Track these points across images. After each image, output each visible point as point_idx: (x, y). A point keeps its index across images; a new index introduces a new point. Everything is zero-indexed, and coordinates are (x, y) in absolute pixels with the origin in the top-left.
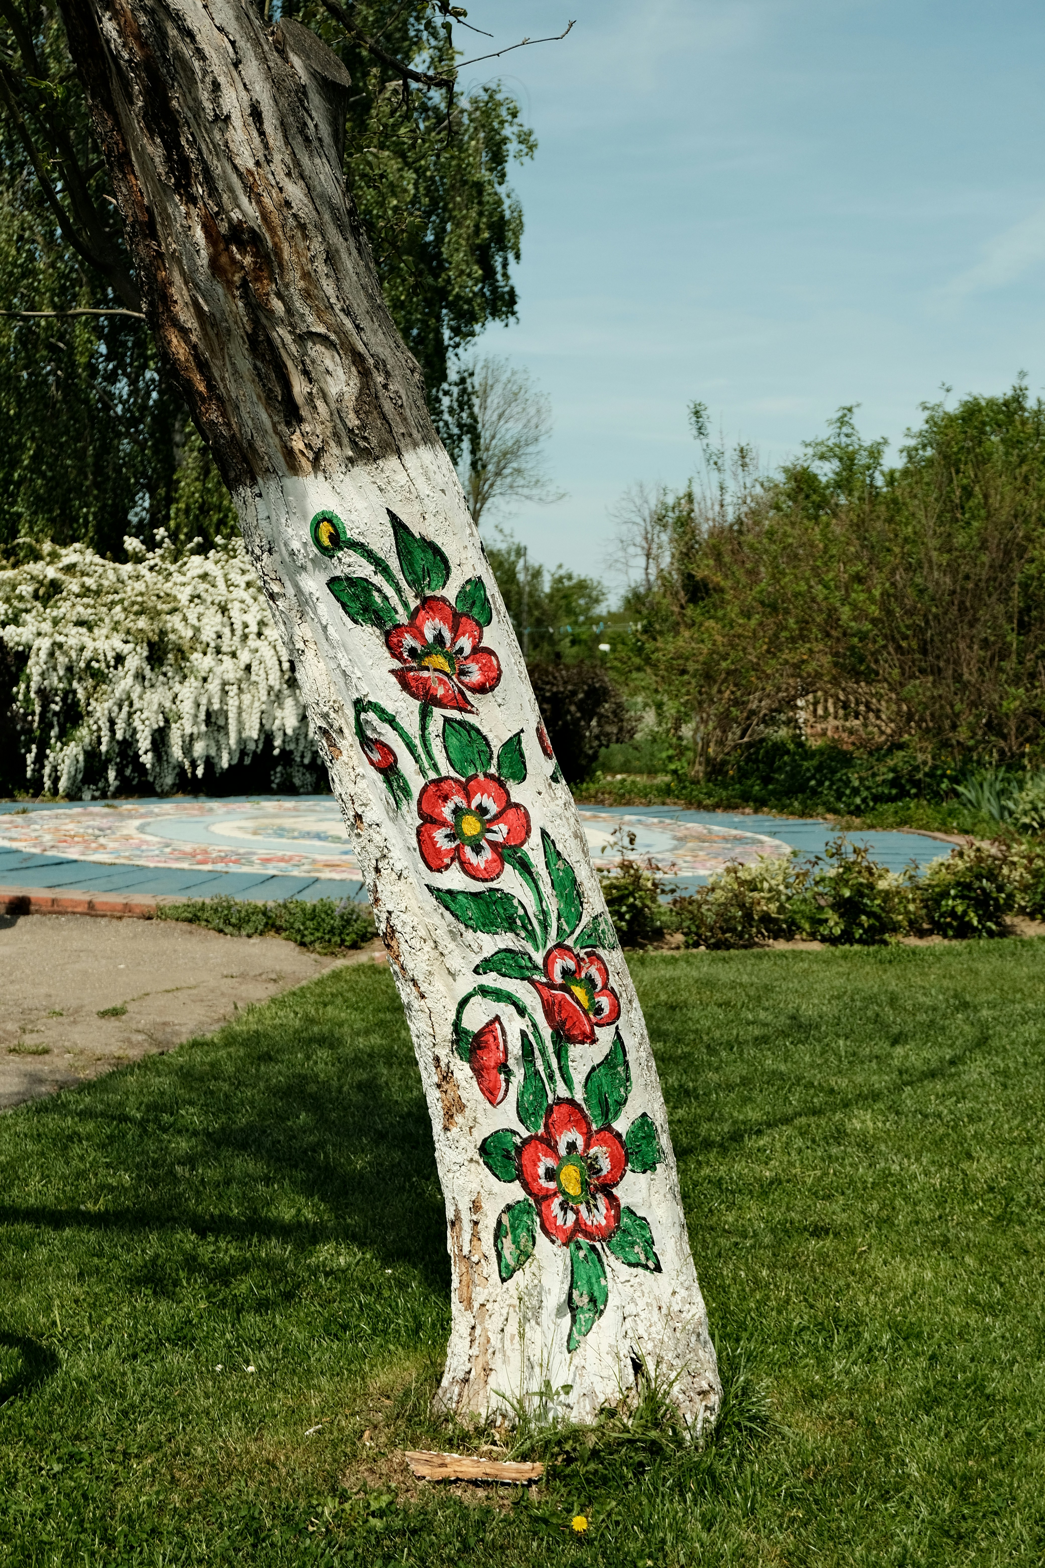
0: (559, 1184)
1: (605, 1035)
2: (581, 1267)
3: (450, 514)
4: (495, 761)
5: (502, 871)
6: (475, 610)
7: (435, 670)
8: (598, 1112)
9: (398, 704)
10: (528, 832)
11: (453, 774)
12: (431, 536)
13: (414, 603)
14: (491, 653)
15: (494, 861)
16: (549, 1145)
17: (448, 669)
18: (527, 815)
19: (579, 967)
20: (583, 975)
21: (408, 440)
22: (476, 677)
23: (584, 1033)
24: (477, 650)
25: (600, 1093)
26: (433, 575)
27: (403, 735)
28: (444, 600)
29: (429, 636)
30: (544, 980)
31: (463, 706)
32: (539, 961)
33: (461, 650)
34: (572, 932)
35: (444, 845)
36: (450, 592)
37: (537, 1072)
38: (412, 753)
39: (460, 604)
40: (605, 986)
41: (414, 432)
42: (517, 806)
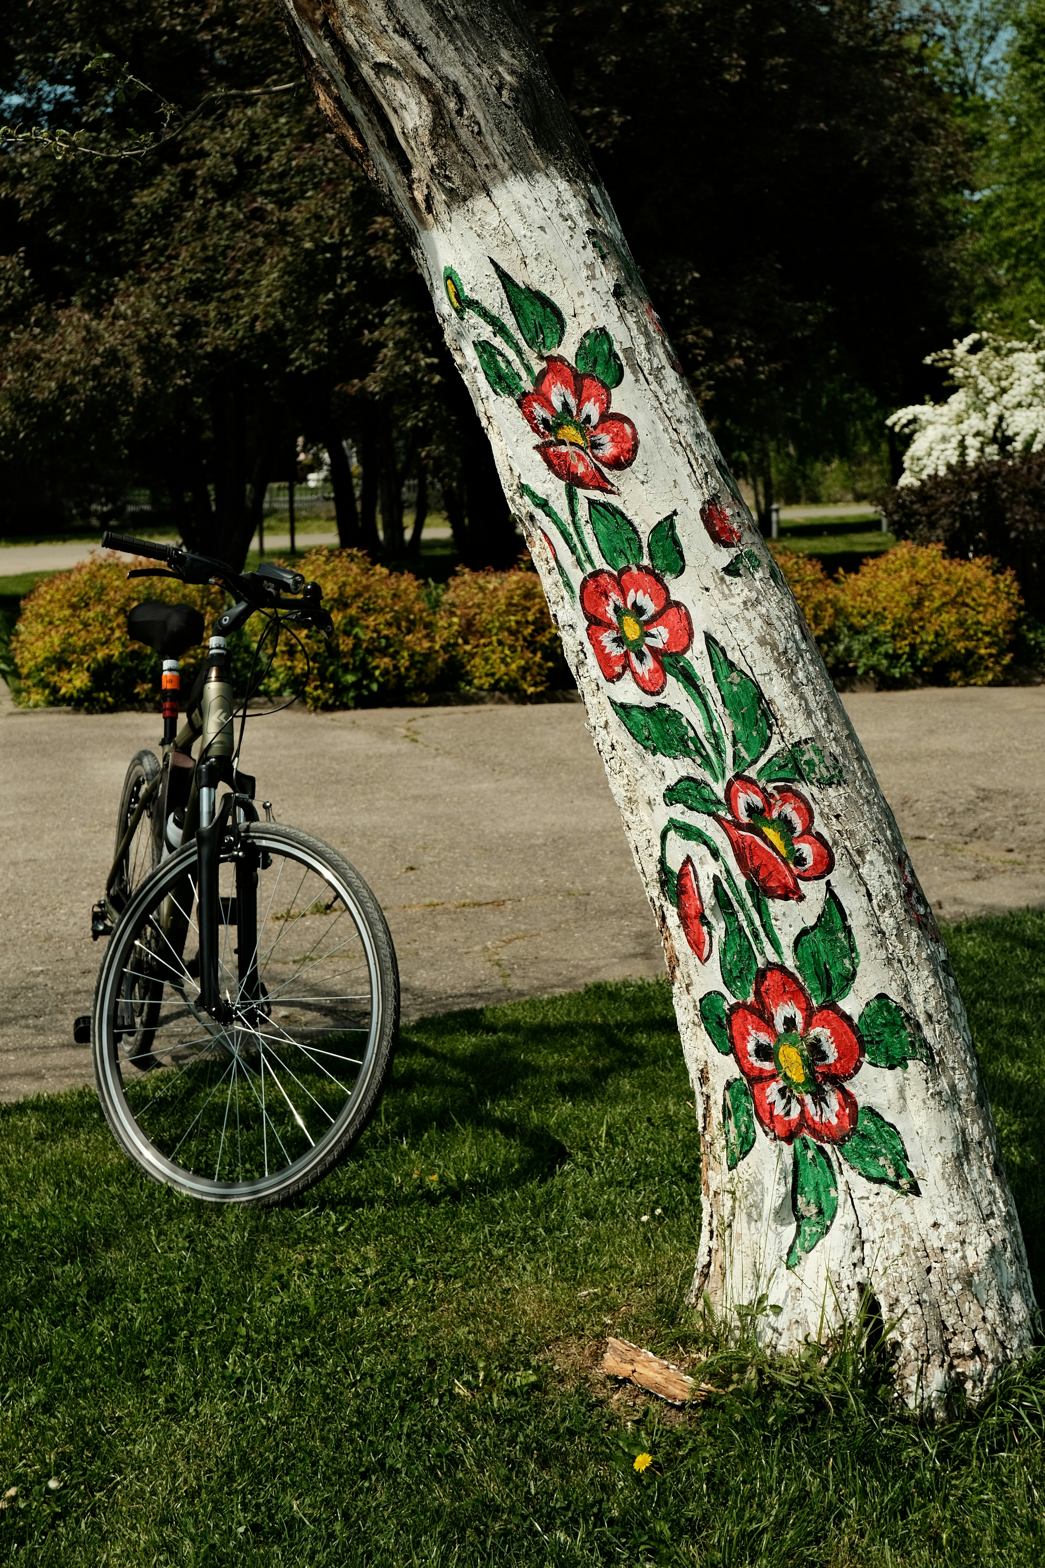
0: (778, 1066)
1: (814, 891)
2: (809, 1170)
3: (554, 256)
4: (645, 550)
5: (665, 683)
6: (599, 369)
7: (572, 444)
8: (816, 985)
9: (546, 485)
10: (691, 635)
11: (607, 568)
12: (536, 286)
13: (538, 367)
14: (625, 419)
15: (656, 671)
16: (761, 1017)
17: (581, 442)
18: (687, 614)
19: (769, 806)
20: (775, 814)
21: (494, 173)
22: (608, 450)
23: (785, 887)
24: (607, 417)
25: (817, 962)
26: (547, 331)
27: (557, 522)
28: (561, 359)
29: (557, 403)
30: (729, 817)
31: (603, 485)
32: (721, 795)
33: (588, 419)
34: (754, 762)
35: (615, 651)
36: (568, 350)
37: (741, 929)
38: (568, 543)
39: (581, 364)
40: (807, 830)
41: (500, 161)
42: (678, 604)
